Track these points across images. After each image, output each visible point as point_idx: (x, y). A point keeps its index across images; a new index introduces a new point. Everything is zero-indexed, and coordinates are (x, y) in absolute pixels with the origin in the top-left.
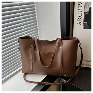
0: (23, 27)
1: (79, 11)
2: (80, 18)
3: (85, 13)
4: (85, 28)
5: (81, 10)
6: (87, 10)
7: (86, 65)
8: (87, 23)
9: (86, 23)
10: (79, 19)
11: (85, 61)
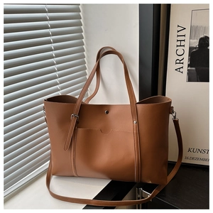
0: (56, 74)
1: (179, 43)
2: (180, 58)
3: (191, 49)
4: (190, 80)
5: (183, 43)
6: (195, 43)
7: (193, 159)
8: (196, 69)
9: (194, 69)
10: (178, 61)
11: (192, 150)
